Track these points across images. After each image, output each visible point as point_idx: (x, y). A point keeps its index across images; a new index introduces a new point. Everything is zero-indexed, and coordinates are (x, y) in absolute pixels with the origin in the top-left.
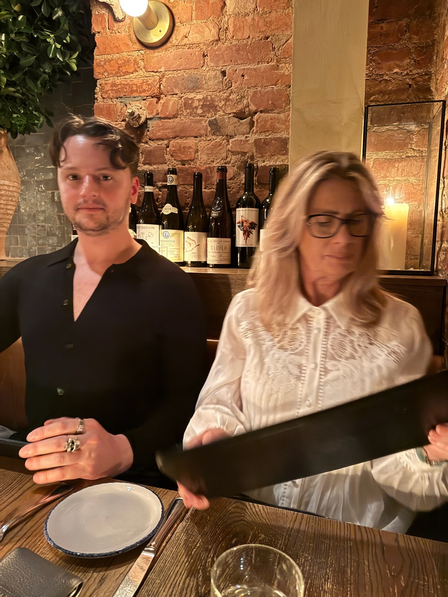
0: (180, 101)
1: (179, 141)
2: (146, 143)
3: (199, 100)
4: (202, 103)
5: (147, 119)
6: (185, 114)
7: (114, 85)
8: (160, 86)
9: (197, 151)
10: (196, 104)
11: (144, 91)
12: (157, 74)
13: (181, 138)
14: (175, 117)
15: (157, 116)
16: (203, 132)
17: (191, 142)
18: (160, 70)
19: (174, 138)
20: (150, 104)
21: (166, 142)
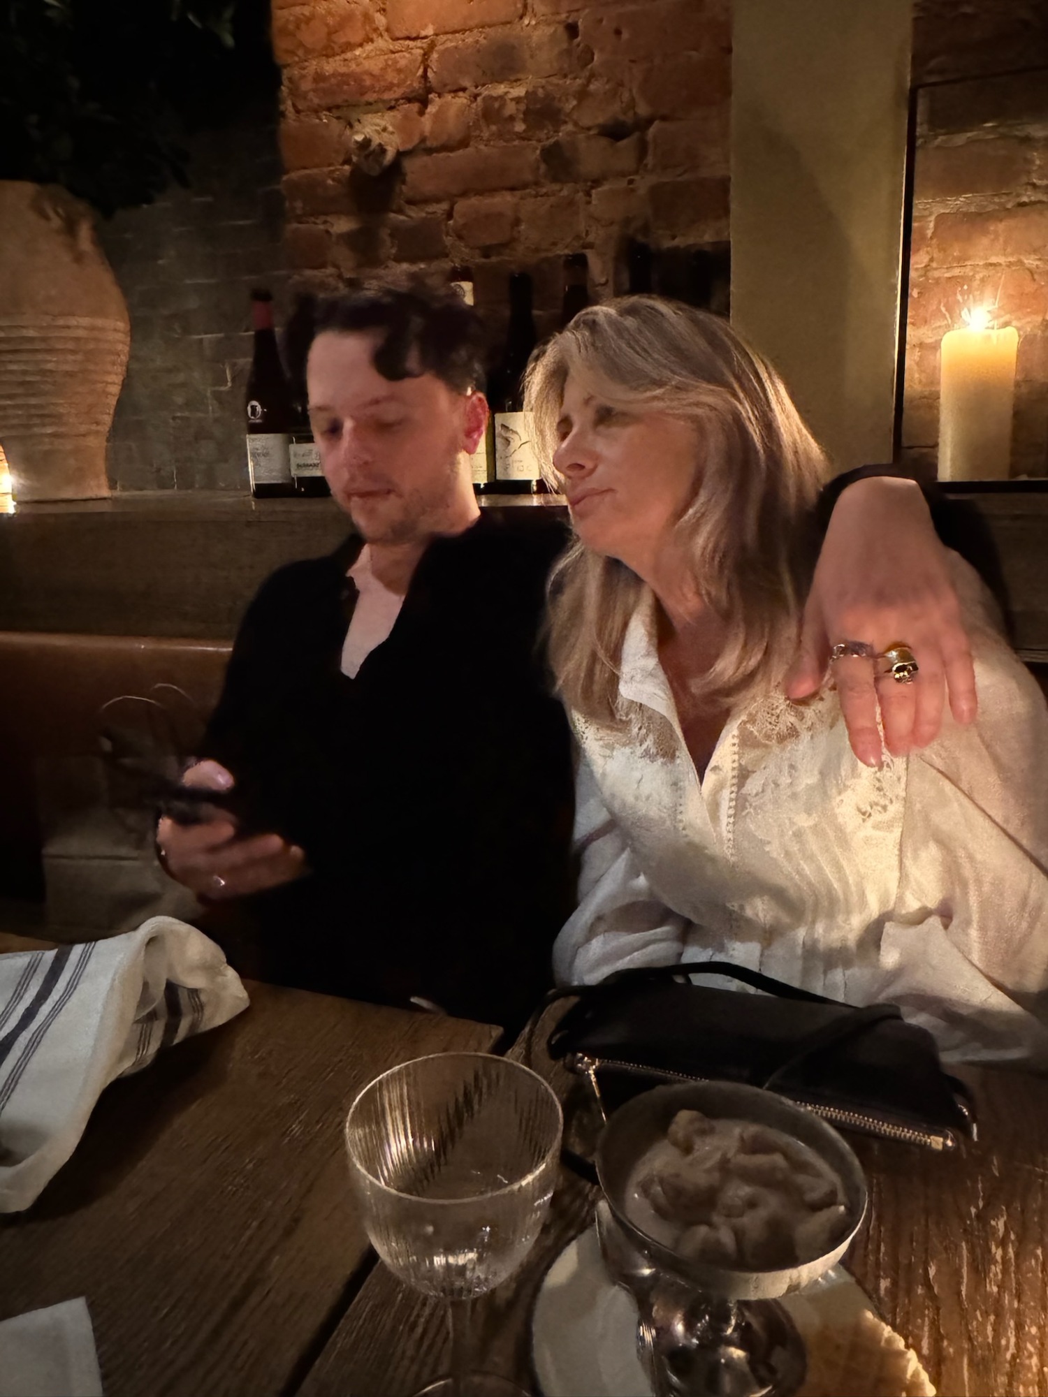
0: (474, 105)
1: (474, 201)
2: (400, 211)
3: (517, 100)
4: (523, 107)
5: (400, 155)
6: (486, 135)
7: (319, 77)
8: (425, 71)
9: (517, 222)
10: (511, 109)
11: (390, 87)
12: (419, 43)
13: (480, 193)
14: (464, 143)
15: (422, 146)
16: (528, 177)
17: (503, 201)
18: (423, 33)
19: (464, 194)
20: (406, 117)
21: (441, 208)
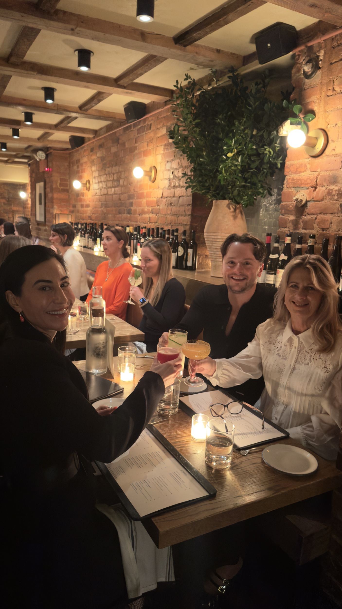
0: (326, 190)
1: (322, 216)
2: (305, 216)
3: (336, 190)
4: (337, 192)
5: (307, 202)
6: (328, 198)
7: (293, 179)
8: (317, 180)
9: (331, 223)
10: (334, 193)
11: (308, 184)
12: (316, 173)
13: (324, 214)
14: (322, 200)
15: (313, 200)
16: (336, 211)
17: (328, 217)
18: (317, 171)
19: (320, 214)
20: (310, 192)
21: (315, 216)
